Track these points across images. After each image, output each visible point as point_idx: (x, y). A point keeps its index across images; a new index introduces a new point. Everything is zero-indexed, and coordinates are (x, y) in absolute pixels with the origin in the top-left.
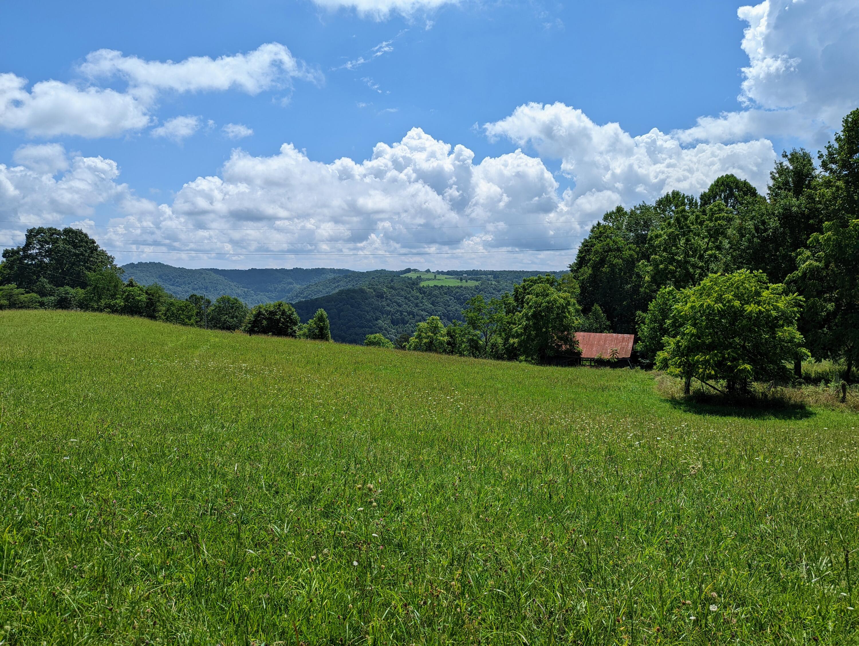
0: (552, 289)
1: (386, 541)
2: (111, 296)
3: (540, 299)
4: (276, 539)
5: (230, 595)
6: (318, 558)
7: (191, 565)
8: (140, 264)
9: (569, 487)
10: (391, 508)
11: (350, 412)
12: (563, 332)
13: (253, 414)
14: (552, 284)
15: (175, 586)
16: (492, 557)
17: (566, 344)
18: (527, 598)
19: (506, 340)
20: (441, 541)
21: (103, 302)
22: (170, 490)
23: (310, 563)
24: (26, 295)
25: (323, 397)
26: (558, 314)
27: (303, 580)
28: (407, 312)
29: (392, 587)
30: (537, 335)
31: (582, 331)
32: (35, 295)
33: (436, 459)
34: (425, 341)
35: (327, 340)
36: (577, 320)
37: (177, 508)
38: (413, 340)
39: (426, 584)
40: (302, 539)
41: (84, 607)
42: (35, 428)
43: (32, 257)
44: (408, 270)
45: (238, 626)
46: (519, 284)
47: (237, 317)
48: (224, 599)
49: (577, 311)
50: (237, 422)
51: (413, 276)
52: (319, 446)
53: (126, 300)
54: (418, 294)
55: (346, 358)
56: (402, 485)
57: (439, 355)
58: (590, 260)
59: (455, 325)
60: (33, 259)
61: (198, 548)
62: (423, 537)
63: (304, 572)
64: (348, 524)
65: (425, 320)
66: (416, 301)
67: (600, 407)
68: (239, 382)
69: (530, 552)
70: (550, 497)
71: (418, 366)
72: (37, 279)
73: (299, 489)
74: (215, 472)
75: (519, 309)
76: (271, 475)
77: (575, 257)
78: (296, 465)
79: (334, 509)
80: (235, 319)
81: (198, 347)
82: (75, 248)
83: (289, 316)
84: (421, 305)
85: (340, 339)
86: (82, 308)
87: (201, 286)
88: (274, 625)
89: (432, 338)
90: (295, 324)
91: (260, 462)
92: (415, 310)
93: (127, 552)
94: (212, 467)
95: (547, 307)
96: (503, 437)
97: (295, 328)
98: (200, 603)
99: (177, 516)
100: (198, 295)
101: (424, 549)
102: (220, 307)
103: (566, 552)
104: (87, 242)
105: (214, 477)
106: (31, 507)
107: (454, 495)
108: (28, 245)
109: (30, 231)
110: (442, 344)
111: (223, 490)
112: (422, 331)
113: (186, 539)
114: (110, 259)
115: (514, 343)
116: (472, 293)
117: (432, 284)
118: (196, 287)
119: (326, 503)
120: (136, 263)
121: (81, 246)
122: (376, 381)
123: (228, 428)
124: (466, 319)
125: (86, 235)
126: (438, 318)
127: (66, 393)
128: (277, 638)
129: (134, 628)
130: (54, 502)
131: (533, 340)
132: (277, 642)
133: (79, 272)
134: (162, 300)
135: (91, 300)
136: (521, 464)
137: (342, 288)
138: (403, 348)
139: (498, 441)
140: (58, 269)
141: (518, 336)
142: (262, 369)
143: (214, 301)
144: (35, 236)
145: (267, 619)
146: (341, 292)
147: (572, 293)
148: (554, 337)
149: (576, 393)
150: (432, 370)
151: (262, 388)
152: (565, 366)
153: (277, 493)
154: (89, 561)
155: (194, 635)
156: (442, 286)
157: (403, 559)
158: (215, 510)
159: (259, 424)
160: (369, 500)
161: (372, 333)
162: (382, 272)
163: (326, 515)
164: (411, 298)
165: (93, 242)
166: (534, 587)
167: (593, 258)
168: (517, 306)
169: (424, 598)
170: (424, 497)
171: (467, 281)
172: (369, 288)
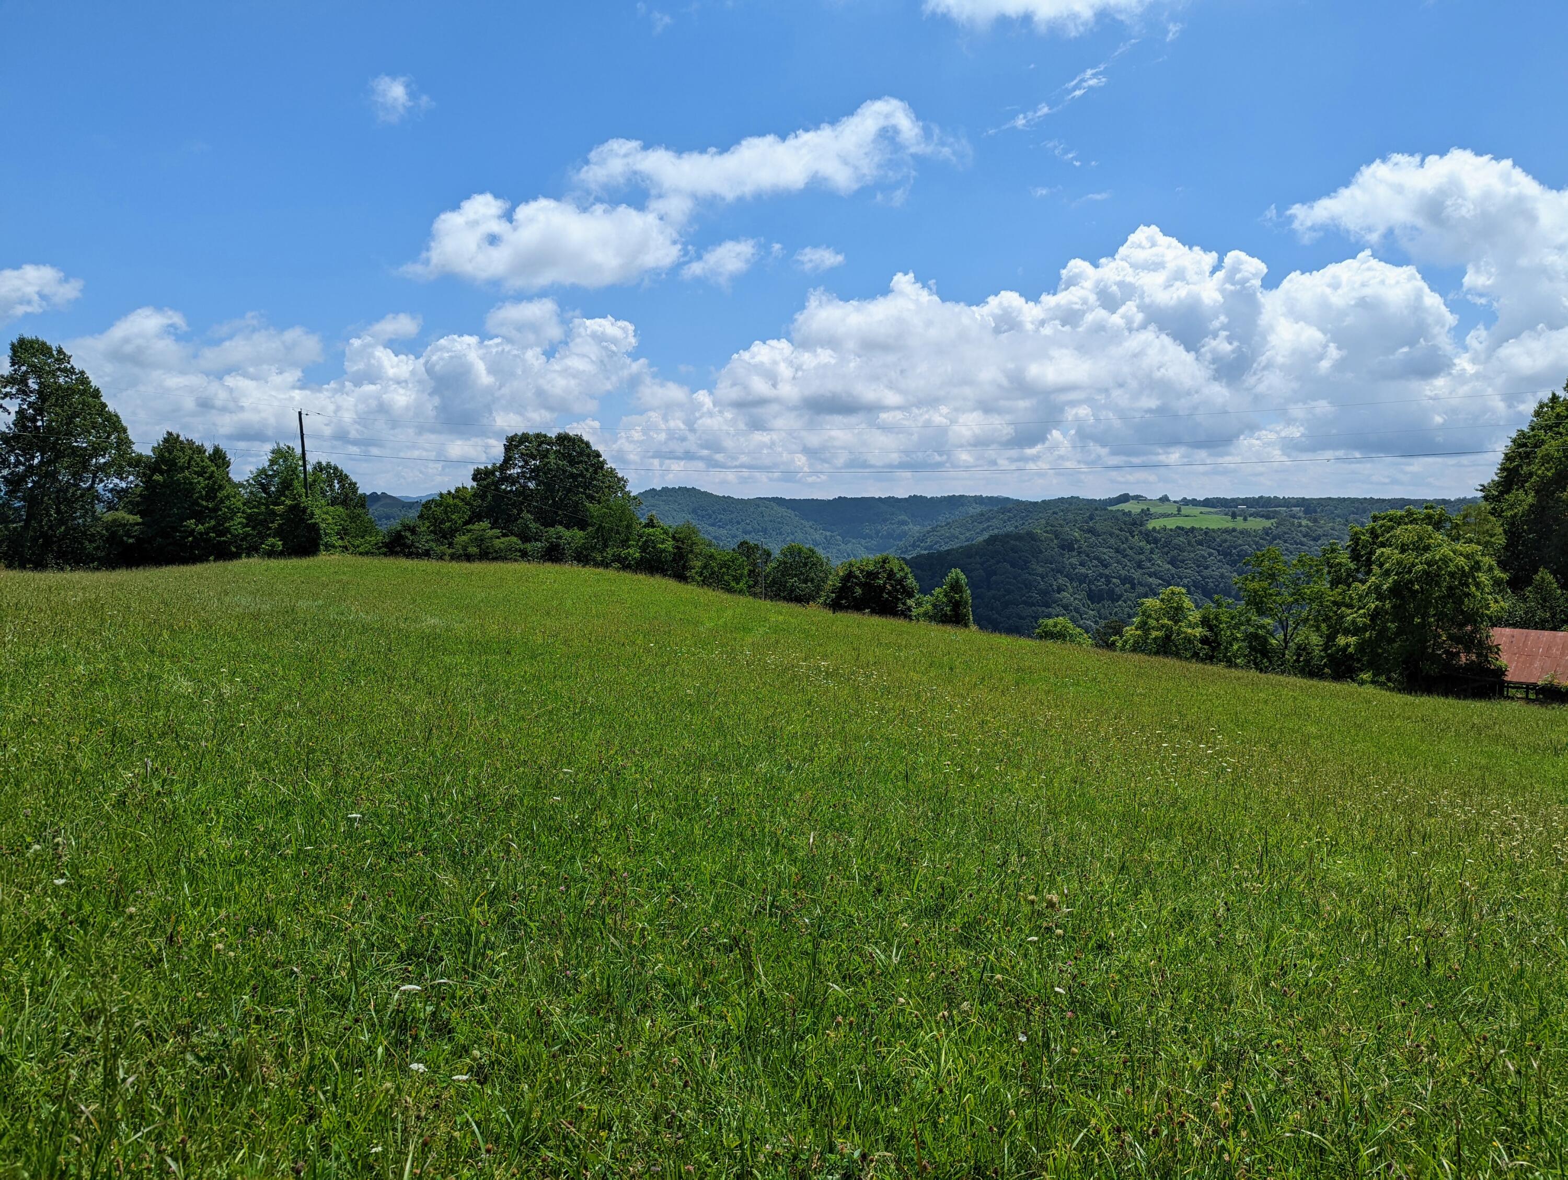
0: (1439, 537)
1: (1079, 1004)
2: (622, 541)
3: (1409, 557)
4: (878, 972)
5: (803, 1058)
6: (951, 1016)
7: (739, 994)
8: (665, 490)
9: (1472, 949)
10: (1086, 945)
11: (1009, 759)
12: (1462, 625)
13: (838, 750)
14: (1438, 526)
15: (715, 1028)
16: (1296, 1066)
17: (1468, 651)
18: (1374, 1159)
19: (1330, 638)
20: (1187, 1020)
21: (610, 552)
22: (709, 868)
23: (937, 1023)
24: (503, 539)
25: (959, 729)
26: (1450, 588)
27: (926, 1052)
28: (1119, 578)
29: (1090, 1092)
30: (1399, 632)
31: (1508, 625)
32: (514, 539)
33: (1178, 863)
34: (1154, 634)
35: (966, 625)
36: (1496, 601)
37: (718, 896)
38: (1130, 631)
39: (1159, 1099)
40: (922, 978)
41: (580, 1039)
42: (513, 748)
43: (512, 480)
44: (1125, 498)
45: (816, 1111)
46: (1363, 525)
47: (812, 580)
48: (793, 1062)
49: (1497, 582)
50: (812, 760)
51: (1133, 508)
52: (952, 815)
53: (643, 549)
54: (1143, 544)
55: (1002, 660)
56: (1110, 904)
57: (1184, 663)
58: (1531, 474)
59: (1219, 605)
60: (513, 484)
61: (750, 968)
62: (1151, 1008)
63: (927, 1038)
64: (1005, 963)
65: (1156, 594)
66: (1138, 557)
67: (1548, 789)
68: (816, 692)
69: (1382, 1070)
70: (1429, 964)
71: (1141, 682)
72: (519, 514)
73: (918, 890)
74: (777, 845)
75: (1360, 576)
76: (869, 859)
77: (1495, 469)
78: (913, 847)
79: (981, 933)
80: (809, 584)
81: (750, 630)
82: (572, 465)
83: (900, 582)
84: (1149, 564)
85: (989, 624)
86: (579, 561)
87: (756, 526)
88: (877, 1122)
89: (1169, 630)
90: (911, 596)
91: (850, 834)
92: (1137, 575)
93: (643, 960)
94: (773, 834)
95: (1427, 573)
96: (1320, 833)
97: (910, 602)
98: (755, 1062)
99: (717, 911)
100: (752, 543)
101: (1154, 1030)
102: (785, 563)
103: (1464, 1080)
104: (589, 456)
105: (775, 852)
106: (507, 870)
107: (1214, 935)
108: (508, 461)
109: (511, 439)
110: (1190, 641)
111: (790, 876)
112: (1149, 616)
113: (731, 951)
114: (620, 483)
115: (1348, 645)
116: (1256, 543)
117: (1171, 523)
118: (749, 528)
119: (966, 919)
120: (659, 488)
121: (581, 462)
122: (1057, 706)
123: (797, 770)
124: (1242, 594)
125: (587, 445)
126: (1184, 590)
127: (557, 696)
128: (881, 1145)
129: (653, 1086)
130: (539, 866)
131: (1391, 641)
132: (880, 1153)
133: (577, 503)
134: (697, 550)
135: (594, 548)
136: (1360, 890)
137: (996, 531)
138: (1111, 646)
139: (1309, 839)
140: (547, 498)
141: (1356, 630)
142: (853, 673)
143: (776, 553)
144: (517, 447)
145: (864, 1109)
146: (992, 540)
147: (1486, 544)
148: (1440, 636)
149: (1491, 756)
150: (1169, 691)
151: (854, 705)
152: (1466, 697)
153: (880, 891)
154: (587, 966)
155: (744, 1115)
156: (1193, 529)
157: (1111, 1041)
158: (777, 908)
159: (848, 768)
160: (1045, 925)
161: (1049, 616)
162: (1073, 500)
163: (964, 941)
164: (1129, 552)
165: (598, 455)
166: (1390, 1139)
167: (1539, 470)
168: (1357, 570)
169: (1154, 1123)
170: (1152, 932)
171: (1245, 519)
172: (1047, 532)
